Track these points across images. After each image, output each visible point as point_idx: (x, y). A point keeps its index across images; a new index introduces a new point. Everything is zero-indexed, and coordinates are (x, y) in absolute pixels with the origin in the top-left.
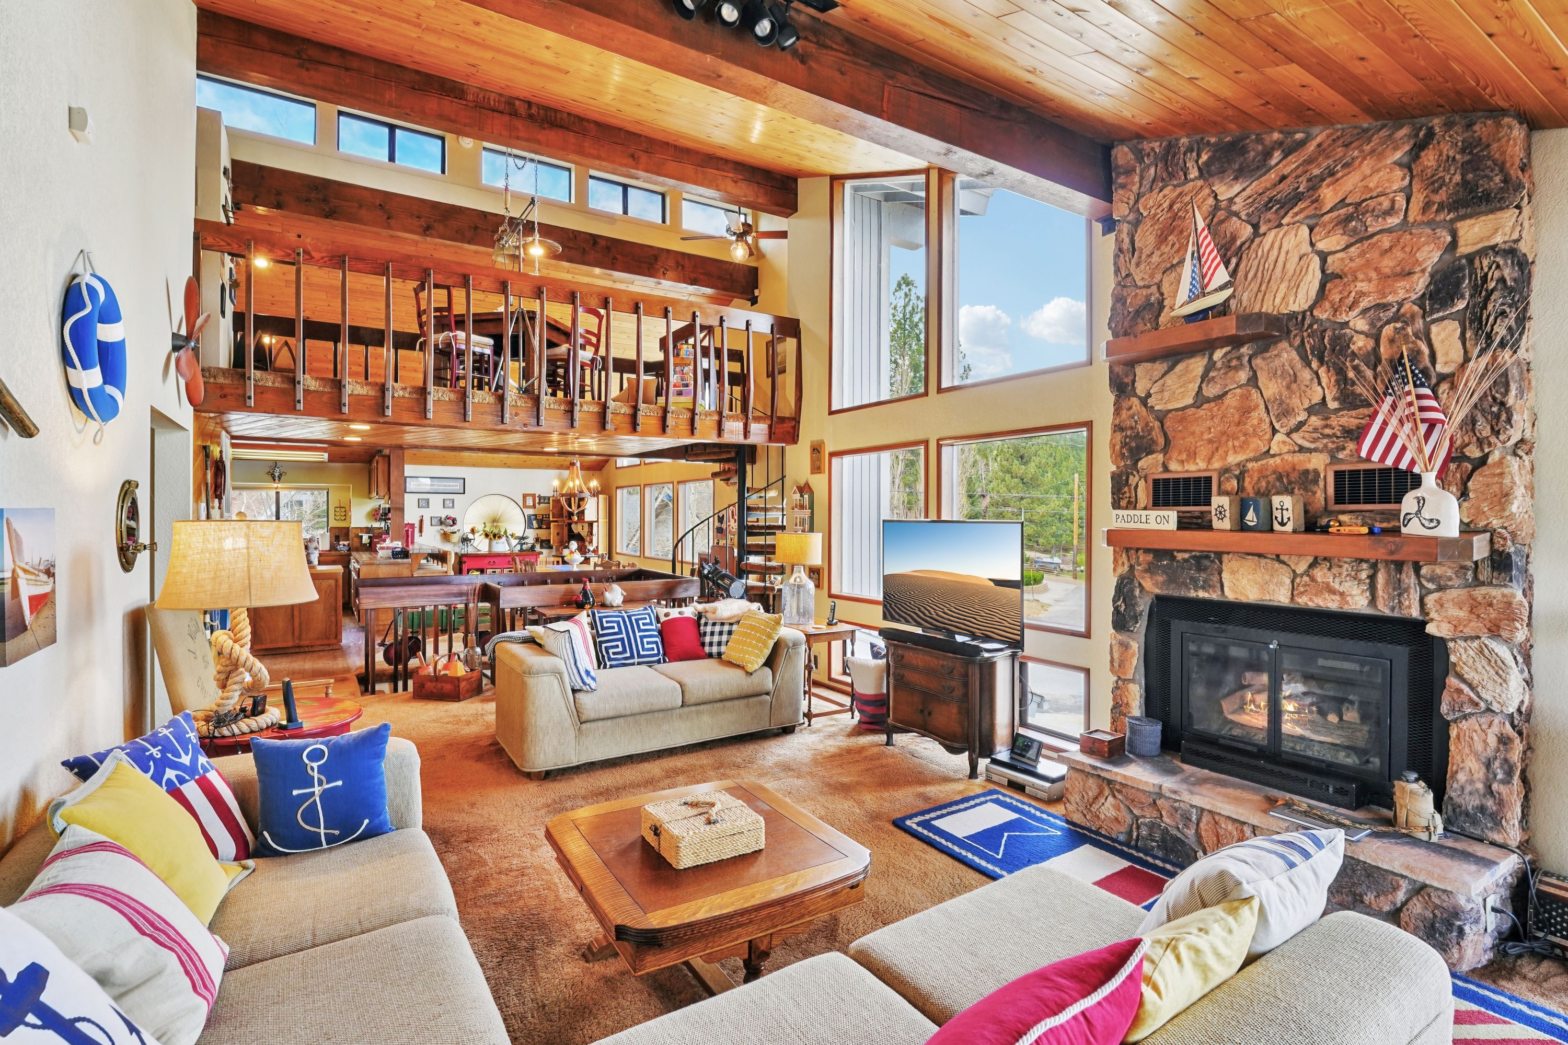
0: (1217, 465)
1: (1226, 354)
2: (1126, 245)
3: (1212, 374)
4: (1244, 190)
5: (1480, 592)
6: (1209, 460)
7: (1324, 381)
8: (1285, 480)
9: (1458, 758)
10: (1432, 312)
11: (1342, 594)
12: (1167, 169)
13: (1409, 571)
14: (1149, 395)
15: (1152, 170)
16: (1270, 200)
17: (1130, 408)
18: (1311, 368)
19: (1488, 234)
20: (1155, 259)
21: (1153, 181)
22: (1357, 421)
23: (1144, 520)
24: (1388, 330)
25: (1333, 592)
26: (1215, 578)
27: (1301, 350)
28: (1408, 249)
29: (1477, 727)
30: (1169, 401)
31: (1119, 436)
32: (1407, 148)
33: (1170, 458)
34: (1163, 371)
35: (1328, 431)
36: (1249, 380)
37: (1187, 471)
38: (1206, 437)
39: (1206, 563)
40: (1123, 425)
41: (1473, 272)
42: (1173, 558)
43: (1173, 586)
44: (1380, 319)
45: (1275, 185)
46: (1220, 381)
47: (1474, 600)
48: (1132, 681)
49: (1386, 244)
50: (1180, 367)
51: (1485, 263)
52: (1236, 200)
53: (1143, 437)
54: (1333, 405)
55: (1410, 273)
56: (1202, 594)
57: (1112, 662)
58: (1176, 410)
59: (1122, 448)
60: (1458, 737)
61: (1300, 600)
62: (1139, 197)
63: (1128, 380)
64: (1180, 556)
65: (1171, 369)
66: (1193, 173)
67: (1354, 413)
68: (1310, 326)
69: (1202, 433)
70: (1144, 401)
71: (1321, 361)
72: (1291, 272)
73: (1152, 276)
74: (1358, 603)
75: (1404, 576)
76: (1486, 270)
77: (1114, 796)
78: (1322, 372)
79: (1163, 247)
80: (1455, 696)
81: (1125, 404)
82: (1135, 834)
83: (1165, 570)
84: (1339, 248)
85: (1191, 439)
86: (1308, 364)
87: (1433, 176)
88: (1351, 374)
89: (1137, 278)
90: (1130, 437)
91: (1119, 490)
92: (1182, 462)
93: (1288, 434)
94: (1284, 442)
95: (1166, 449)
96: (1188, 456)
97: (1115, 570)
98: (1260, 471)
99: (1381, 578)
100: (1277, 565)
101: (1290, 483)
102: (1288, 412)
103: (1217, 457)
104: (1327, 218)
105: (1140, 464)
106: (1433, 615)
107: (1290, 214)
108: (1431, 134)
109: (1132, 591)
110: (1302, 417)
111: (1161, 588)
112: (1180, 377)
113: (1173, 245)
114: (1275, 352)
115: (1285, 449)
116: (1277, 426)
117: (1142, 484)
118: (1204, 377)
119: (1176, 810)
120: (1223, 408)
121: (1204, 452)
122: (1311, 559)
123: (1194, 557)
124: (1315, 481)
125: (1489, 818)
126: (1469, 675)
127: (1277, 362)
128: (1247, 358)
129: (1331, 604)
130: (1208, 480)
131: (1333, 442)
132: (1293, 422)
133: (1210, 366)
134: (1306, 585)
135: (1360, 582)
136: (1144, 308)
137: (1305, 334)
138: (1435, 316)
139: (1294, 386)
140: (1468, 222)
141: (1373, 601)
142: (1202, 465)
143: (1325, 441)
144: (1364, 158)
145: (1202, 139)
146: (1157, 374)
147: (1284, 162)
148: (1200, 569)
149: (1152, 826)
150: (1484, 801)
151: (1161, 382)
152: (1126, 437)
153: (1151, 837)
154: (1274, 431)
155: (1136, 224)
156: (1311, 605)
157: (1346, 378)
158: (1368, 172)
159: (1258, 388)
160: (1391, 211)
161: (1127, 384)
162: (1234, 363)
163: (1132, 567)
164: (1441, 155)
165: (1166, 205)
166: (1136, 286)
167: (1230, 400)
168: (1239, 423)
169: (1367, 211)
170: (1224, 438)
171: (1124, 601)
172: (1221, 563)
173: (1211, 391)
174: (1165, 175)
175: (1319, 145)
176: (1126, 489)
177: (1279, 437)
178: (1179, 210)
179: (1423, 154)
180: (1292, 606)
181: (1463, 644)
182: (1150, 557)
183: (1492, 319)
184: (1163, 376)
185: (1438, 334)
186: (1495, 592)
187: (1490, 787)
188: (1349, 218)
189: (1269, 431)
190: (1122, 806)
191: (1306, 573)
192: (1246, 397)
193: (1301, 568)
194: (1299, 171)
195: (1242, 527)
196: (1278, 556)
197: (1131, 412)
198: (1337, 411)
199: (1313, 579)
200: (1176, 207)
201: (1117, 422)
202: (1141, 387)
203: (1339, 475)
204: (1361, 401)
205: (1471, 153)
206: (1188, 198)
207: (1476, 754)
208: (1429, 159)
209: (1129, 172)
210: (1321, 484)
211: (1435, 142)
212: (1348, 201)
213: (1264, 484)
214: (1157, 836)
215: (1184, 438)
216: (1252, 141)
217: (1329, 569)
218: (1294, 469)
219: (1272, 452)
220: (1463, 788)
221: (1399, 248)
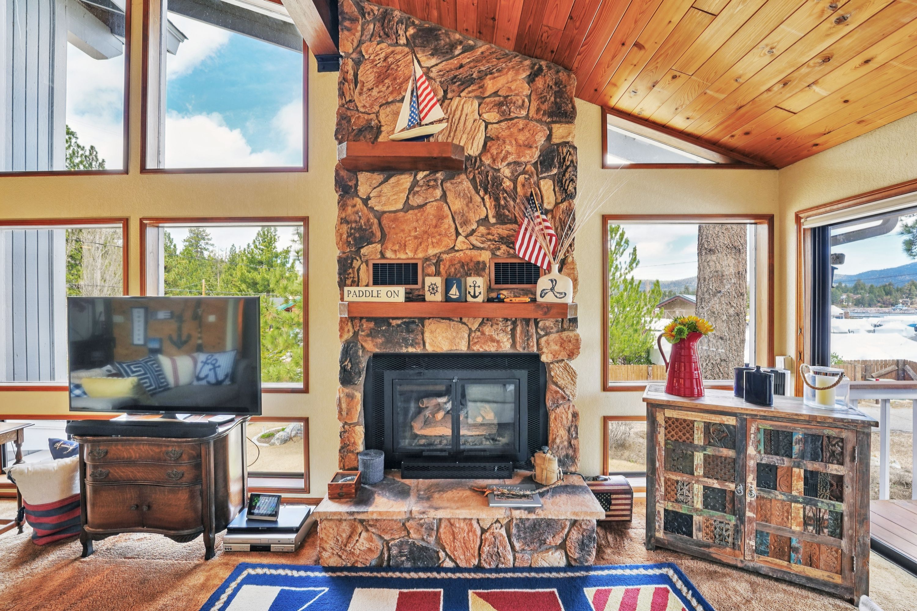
0: (420, 255)
1: (425, 177)
2: (350, 76)
3: (416, 189)
4: (437, 65)
5: (565, 334)
6: (415, 252)
7: (488, 204)
8: (466, 268)
9: (555, 430)
10: (542, 172)
11: (498, 342)
12: (383, 29)
13: (532, 323)
14: (369, 198)
15: (372, 26)
16: (455, 77)
17: (354, 206)
18: (480, 195)
19: (565, 135)
20: (375, 92)
21: (372, 35)
22: (507, 232)
23: (375, 294)
24: (521, 178)
25: (493, 340)
26: (420, 337)
27: (473, 181)
28: (531, 132)
29: (564, 411)
30: (385, 205)
31: (345, 228)
32: (528, 73)
33: (386, 248)
34: (380, 181)
35: (490, 237)
36: (441, 197)
37: (399, 259)
38: (413, 234)
39: (413, 326)
40: (348, 219)
41: (559, 154)
42: (389, 324)
43: (389, 345)
44: (516, 171)
45: (456, 69)
46: (423, 195)
47: (562, 339)
48: (357, 424)
49: (521, 126)
50: (393, 180)
51: (565, 150)
52: (433, 69)
53: (365, 230)
54: (492, 220)
55: (531, 147)
56: (411, 350)
57: (340, 412)
58: (390, 212)
59: (348, 237)
60: (555, 419)
61: (475, 348)
62: (360, 43)
63: (352, 183)
64: (394, 323)
65: (386, 180)
66: (403, 41)
67: (504, 227)
68: (479, 167)
69: (410, 231)
70: (366, 201)
71: (486, 192)
72: (469, 129)
73: (372, 106)
74: (506, 347)
75: (530, 328)
76: (565, 154)
77: (367, 531)
78: (487, 197)
79: (380, 86)
80: (554, 395)
81: (350, 202)
82: (386, 556)
83: (383, 333)
84: (495, 121)
85: (402, 234)
86: (478, 193)
87: (541, 94)
88: (502, 202)
89: (359, 105)
90: (355, 229)
91: (345, 271)
92: (395, 251)
93: (466, 237)
94: (464, 242)
95: (383, 240)
96: (400, 247)
97: (341, 336)
98: (451, 260)
99: (519, 329)
100: (461, 325)
101: (469, 270)
102: (467, 222)
103: (420, 249)
104: (488, 100)
105: (363, 251)
106: (545, 350)
107: (466, 91)
108: (540, 69)
109: (356, 352)
110: (474, 226)
111: (380, 348)
112: (393, 187)
113: (388, 87)
114: (459, 180)
115: (465, 247)
116: (460, 230)
117: (363, 267)
118: (411, 189)
119: (422, 525)
120: (425, 214)
121: (411, 245)
122: (480, 320)
123: (404, 323)
124: (484, 269)
125: (570, 460)
126: (561, 382)
127: (460, 188)
128: (439, 182)
129: (491, 348)
130: (415, 265)
131: (493, 244)
132: (469, 229)
133: (415, 183)
134: (478, 338)
135: (507, 333)
136: (366, 129)
137: (477, 172)
138: (544, 175)
139: (471, 205)
140: (558, 125)
141: (514, 345)
142: (411, 255)
143: (489, 243)
144: (509, 70)
145: (409, 18)
146: (375, 183)
147: (462, 55)
148: (409, 331)
149: (400, 545)
150: (568, 451)
151: (378, 189)
152: (351, 229)
153: (401, 554)
154: (458, 234)
155: (358, 63)
156: (481, 350)
157: (499, 204)
158: (510, 80)
159: (447, 203)
160: (522, 106)
161: (351, 186)
162: (432, 183)
163: (356, 334)
164: (545, 83)
165: (382, 55)
166: (358, 110)
167: (430, 209)
168: (436, 226)
169: (511, 102)
170: (426, 236)
171: (350, 361)
172: (423, 326)
173: (416, 201)
174: (382, 33)
175: (482, 53)
176: (351, 271)
177: (461, 238)
178: (392, 64)
179: (537, 79)
180: (468, 352)
181: (557, 365)
182: (372, 325)
183: (567, 182)
184: (380, 184)
185: (544, 186)
186: (571, 334)
187: (570, 443)
188: (500, 104)
189: (454, 233)
190: (374, 537)
191: (478, 330)
192: (440, 209)
193: (476, 326)
194: (472, 64)
195: (448, 299)
196: (461, 319)
197: (356, 209)
198: (494, 224)
199: (483, 333)
200: (390, 60)
201: (343, 215)
202: (363, 190)
203: (496, 264)
204: (508, 220)
205: (559, 87)
206: (398, 57)
207: (564, 426)
208: (540, 82)
209: (354, 20)
210: (487, 271)
211: (543, 74)
212: (499, 93)
213: (453, 270)
214: (406, 551)
215: (396, 234)
216: (442, 33)
217: (492, 326)
218: (471, 260)
219: (456, 248)
220: (558, 447)
221: (527, 130)
